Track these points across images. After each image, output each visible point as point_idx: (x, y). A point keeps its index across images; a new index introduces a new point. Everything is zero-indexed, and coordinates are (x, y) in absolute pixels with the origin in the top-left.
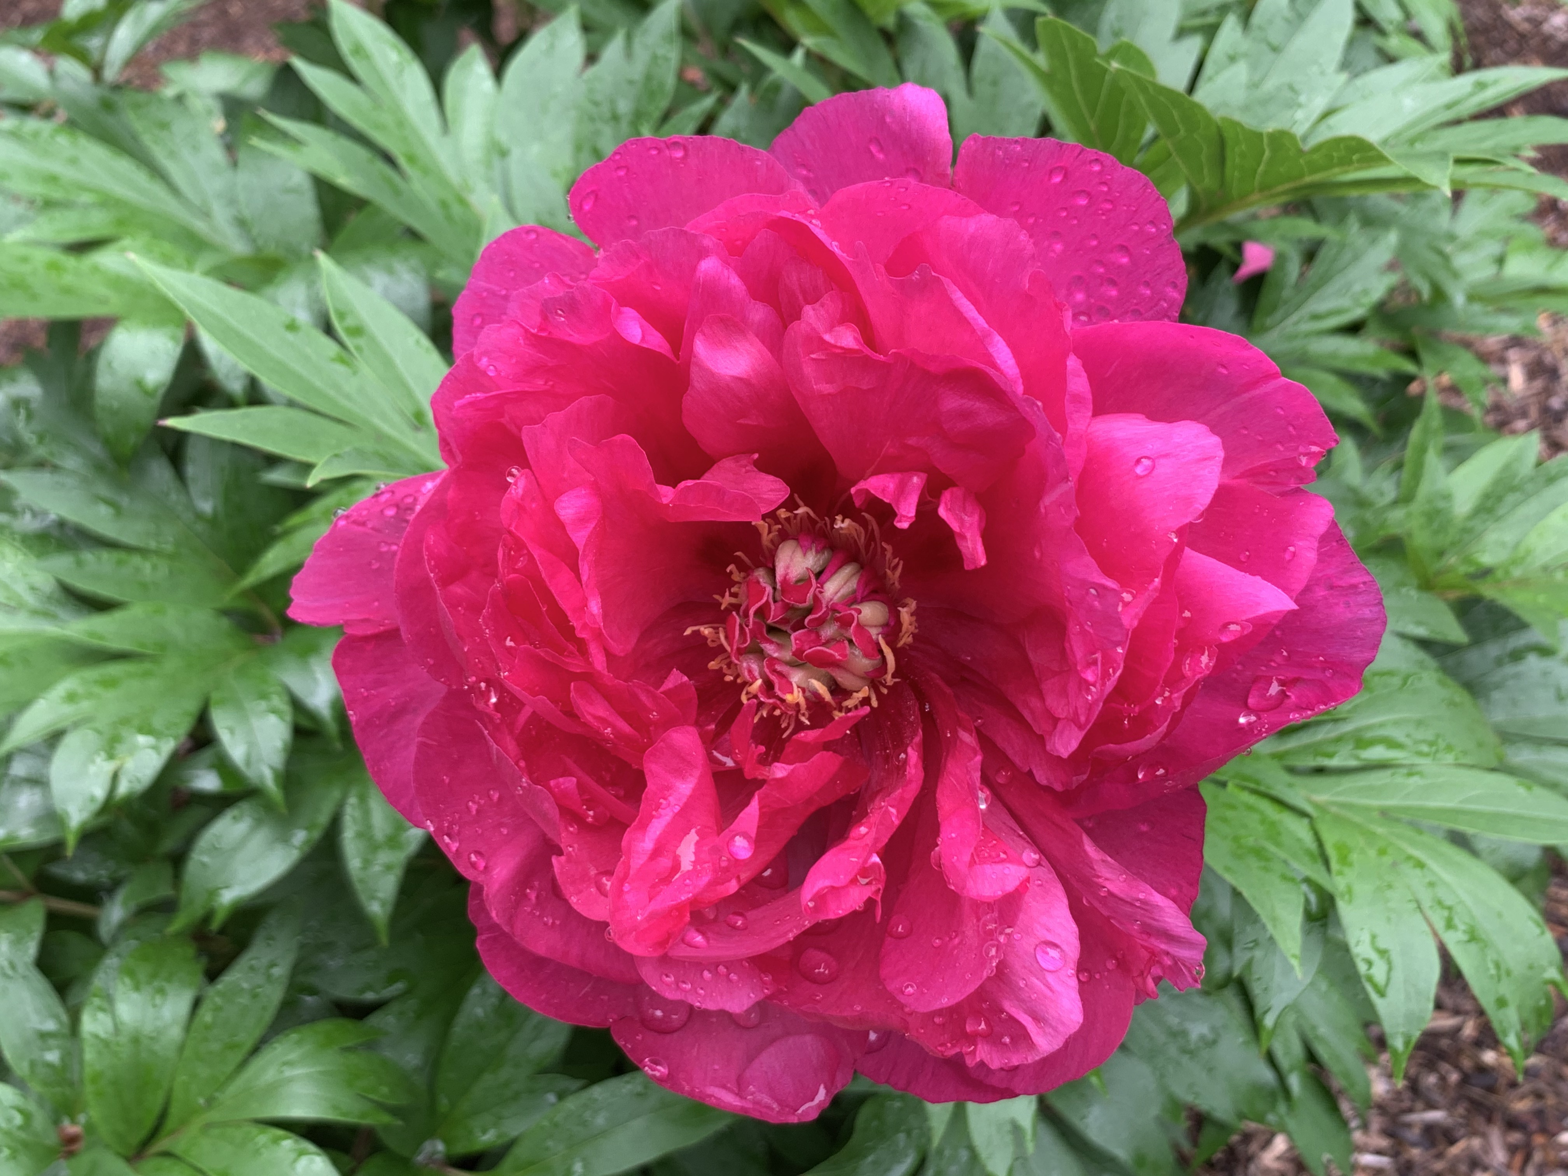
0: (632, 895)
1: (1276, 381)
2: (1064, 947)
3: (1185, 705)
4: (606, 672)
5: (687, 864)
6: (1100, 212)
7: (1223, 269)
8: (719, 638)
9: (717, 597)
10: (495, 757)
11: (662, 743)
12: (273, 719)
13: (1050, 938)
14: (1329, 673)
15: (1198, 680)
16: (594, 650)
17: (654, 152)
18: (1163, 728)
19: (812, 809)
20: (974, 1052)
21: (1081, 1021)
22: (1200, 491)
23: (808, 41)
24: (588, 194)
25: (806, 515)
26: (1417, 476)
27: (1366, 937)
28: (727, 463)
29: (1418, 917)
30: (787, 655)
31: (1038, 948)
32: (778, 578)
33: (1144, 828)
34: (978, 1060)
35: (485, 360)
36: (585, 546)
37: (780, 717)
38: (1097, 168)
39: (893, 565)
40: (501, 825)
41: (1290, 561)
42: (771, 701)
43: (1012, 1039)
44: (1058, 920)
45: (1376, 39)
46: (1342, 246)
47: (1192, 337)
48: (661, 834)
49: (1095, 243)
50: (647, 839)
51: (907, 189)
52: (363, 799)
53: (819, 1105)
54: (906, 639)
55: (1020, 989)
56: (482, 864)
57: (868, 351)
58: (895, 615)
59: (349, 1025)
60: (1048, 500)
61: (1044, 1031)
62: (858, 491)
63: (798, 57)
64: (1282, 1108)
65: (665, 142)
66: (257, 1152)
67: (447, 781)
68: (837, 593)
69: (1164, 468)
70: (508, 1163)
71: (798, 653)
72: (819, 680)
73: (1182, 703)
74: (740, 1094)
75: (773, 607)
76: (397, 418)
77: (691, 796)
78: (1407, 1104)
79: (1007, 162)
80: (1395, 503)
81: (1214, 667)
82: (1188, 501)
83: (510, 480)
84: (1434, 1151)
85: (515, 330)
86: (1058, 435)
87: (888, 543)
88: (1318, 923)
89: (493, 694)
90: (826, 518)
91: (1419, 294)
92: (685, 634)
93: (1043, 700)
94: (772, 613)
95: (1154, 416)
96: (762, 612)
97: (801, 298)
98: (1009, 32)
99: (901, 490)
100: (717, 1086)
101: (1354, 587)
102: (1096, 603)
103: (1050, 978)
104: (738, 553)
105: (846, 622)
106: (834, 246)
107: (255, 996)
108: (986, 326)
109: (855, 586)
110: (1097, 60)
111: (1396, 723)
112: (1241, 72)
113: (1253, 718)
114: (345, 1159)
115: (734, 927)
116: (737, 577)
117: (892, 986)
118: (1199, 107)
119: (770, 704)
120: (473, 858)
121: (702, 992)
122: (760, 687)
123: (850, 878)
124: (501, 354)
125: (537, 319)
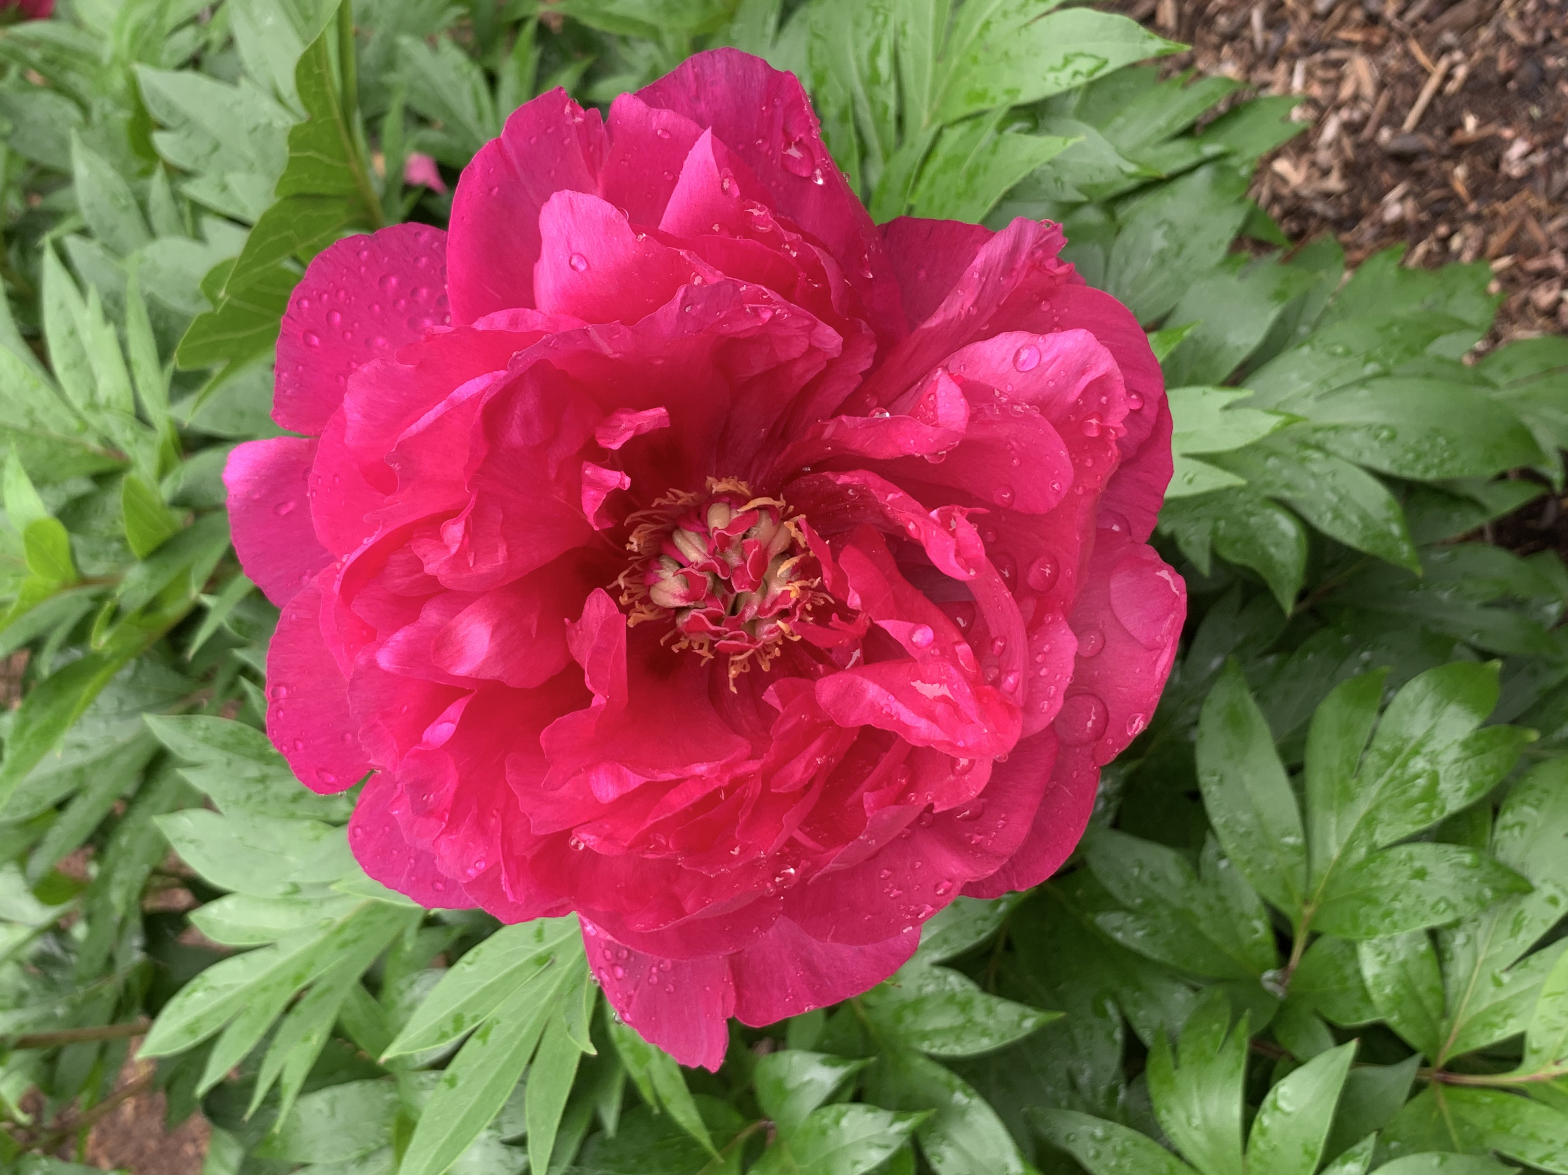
0: (967, 738)
1: (504, 143)
2: (1019, 345)
3: (796, 230)
4: (762, 761)
5: (944, 690)
6: (348, 301)
7: (431, 203)
8: (741, 661)
9: (703, 663)
10: (842, 865)
11: (831, 710)
12: (844, 1122)
13: (1010, 359)
14: (777, 102)
15: (774, 218)
16: (740, 771)
17: (281, 714)
18: (816, 250)
19: (898, 576)
20: (1114, 429)
21: (1085, 330)
22: (599, 211)
23: (195, 593)
24: (319, 777)
25: (627, 579)
26: (633, 23)
27: (1051, 76)
28: (574, 648)
29: (1035, 27)
30: (756, 597)
31: (1020, 369)
32: (684, 604)
33: (923, 274)
34: (1122, 425)
35: (470, 871)
36: (643, 776)
37: (812, 604)
38: (306, 303)
39: (673, 498)
40: (913, 867)
41: (671, 135)
42: (798, 612)
43: (1103, 394)
44: (995, 350)
45: (213, 50)
46: (412, 89)
47: (463, 218)
48: (914, 712)
49: (377, 308)
50: (918, 725)
51: (319, 477)
52: (925, 1036)
53: (1172, 576)
54: (743, 488)
55: (1056, 385)
56: (947, 884)
57: (466, 513)
58: (718, 498)
59: (1152, 1062)
60: (608, 351)
61: (1095, 364)
62: (597, 525)
63: (208, 601)
64: (1234, 161)
65: (271, 704)
66: (1274, 1149)
67: (870, 916)
68: (699, 551)
69: (580, 244)
70: (1286, 908)
71: (754, 587)
72: (779, 568)
73: (795, 232)
74: (1160, 648)
75: (710, 609)
76: (541, 982)
77: (880, 685)
78: (1246, 45)
79: (297, 385)
80: (660, 44)
81: (762, 202)
82: (608, 223)
83: (582, 847)
84: (1291, 21)
85: (443, 843)
86: (544, 337)
87: (653, 501)
88: (1040, 121)
89: (787, 871)
90: (630, 559)
91: (461, 17)
92: (736, 692)
93: (795, 360)
94: (716, 609)
95: (537, 256)
96: (716, 619)
97: (417, 576)
98: (190, 400)
99: (596, 484)
100: (1155, 669)
101: (696, 76)
102: (699, 307)
103: (1046, 358)
104: (662, 642)
105: (724, 542)
106: (368, 542)
107: (1124, 1154)
108: (443, 403)
109: (693, 533)
110: (218, 311)
111: (857, 46)
112: (236, 180)
113: (818, 172)
114: (1280, 1066)
115: (1004, 648)
116: (684, 644)
117: (1054, 502)
118: (265, 218)
119: (801, 614)
120: (940, 892)
121: (1058, 677)
122: (784, 622)
123: (950, 537)
124: (465, 855)
125: (433, 822)
